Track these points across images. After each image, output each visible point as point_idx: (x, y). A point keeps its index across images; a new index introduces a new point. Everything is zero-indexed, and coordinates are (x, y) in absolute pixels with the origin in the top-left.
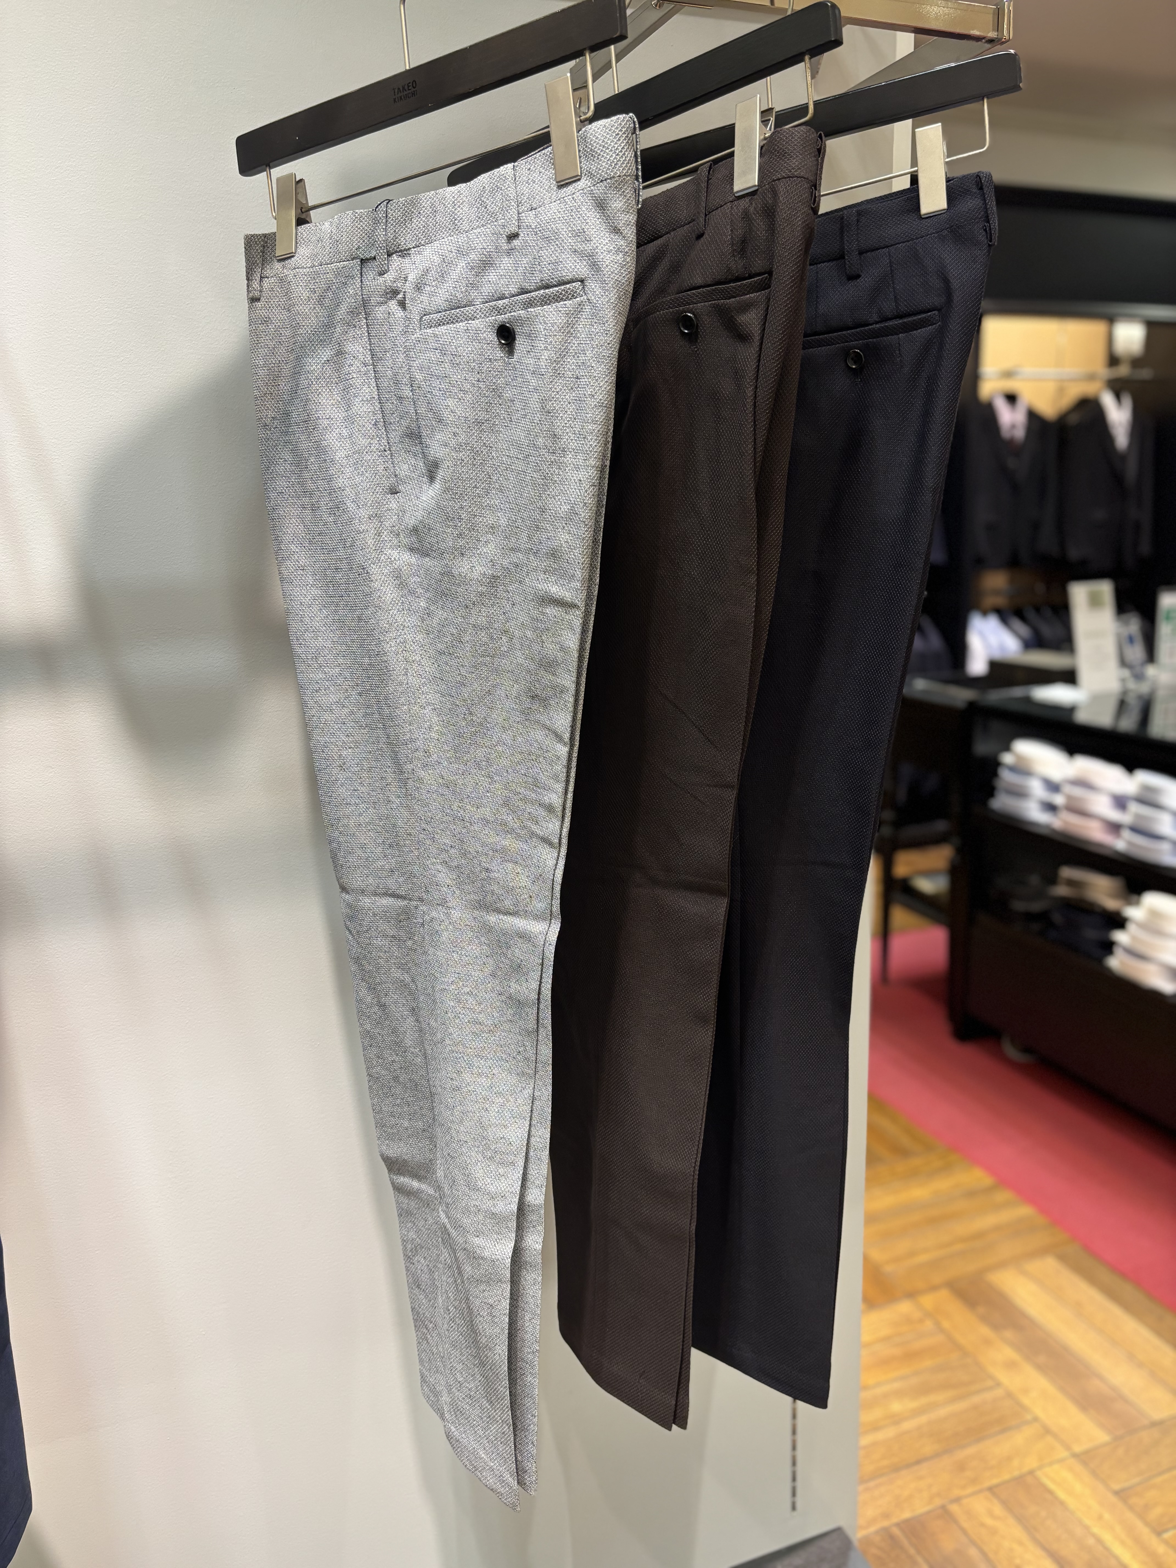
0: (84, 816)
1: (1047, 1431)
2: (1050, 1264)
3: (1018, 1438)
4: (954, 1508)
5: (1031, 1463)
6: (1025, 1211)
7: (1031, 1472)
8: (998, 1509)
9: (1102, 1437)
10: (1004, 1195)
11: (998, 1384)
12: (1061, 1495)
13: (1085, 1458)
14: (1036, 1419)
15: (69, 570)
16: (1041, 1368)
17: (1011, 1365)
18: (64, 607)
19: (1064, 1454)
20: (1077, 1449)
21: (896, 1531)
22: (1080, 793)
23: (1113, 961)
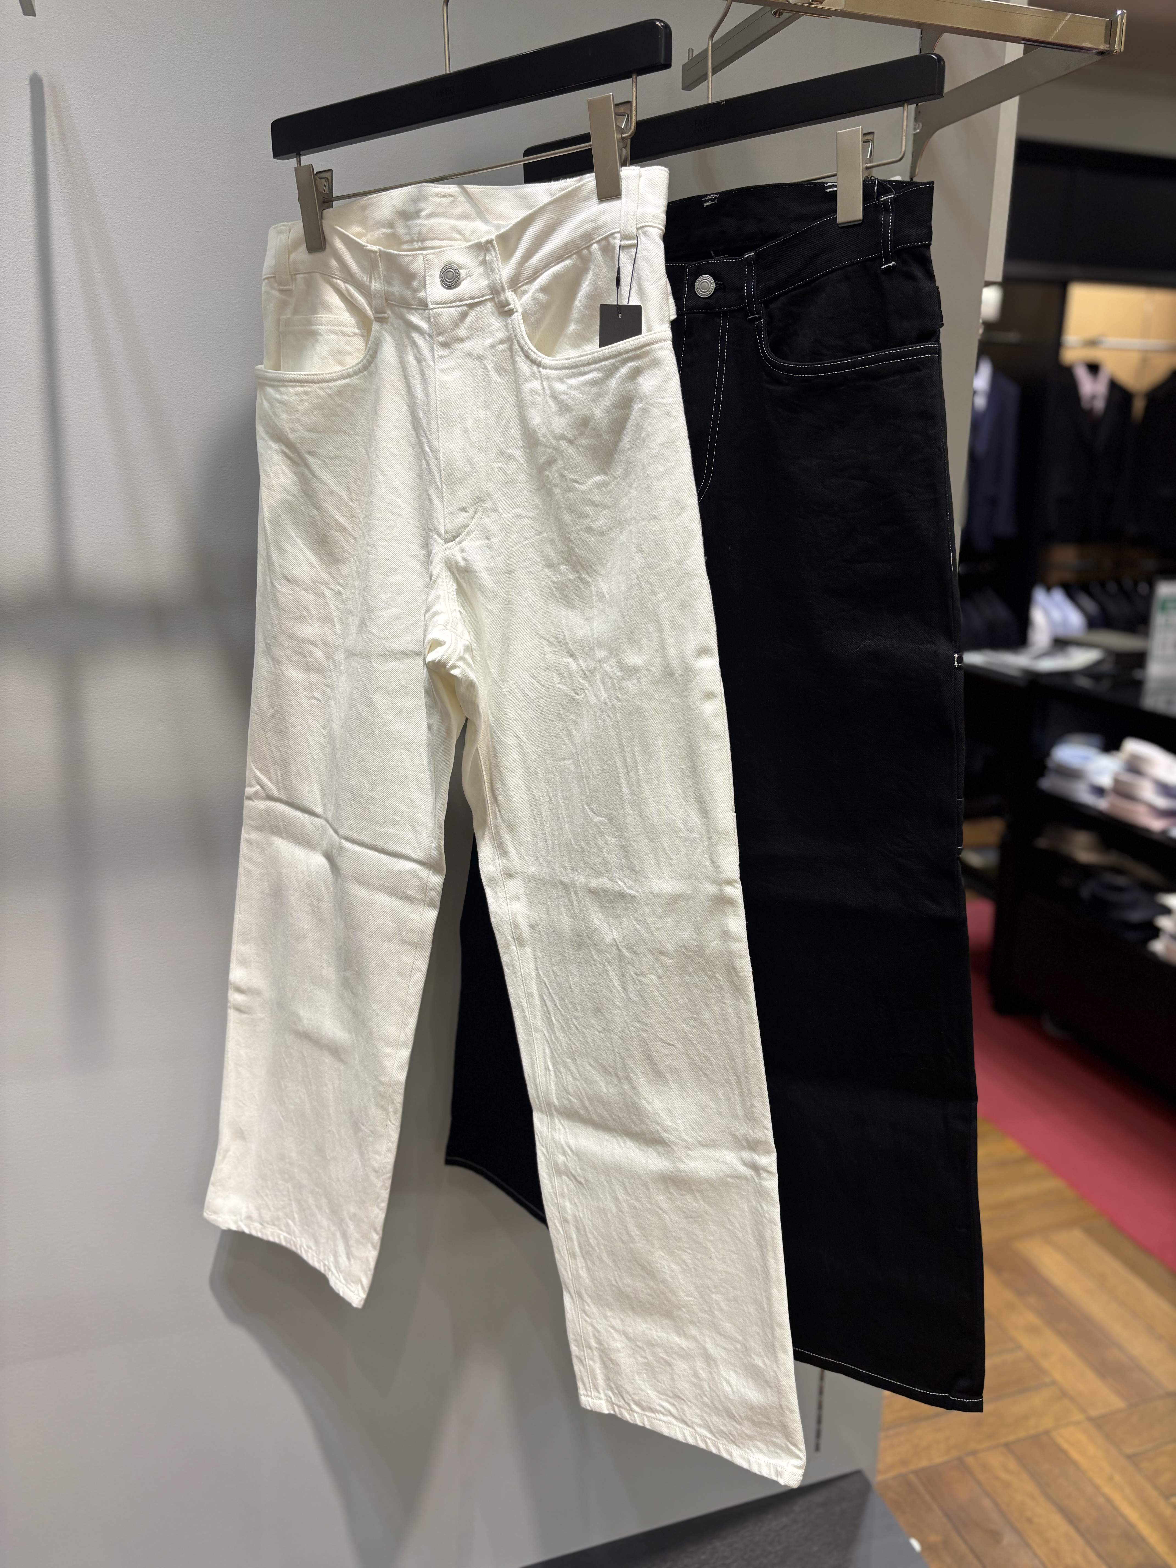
1: (1064, 1394)
3: (1037, 1400)
4: (970, 1460)
5: (1047, 1423)
6: (1054, 1184)
7: (1047, 1432)
8: (1012, 1465)
12: (1075, 1455)
13: (1100, 1422)
14: (1054, 1383)
16: (1062, 1335)
17: (1032, 1330)
19: (1078, 1416)
20: (1093, 1413)
21: (913, 1478)
22: (1127, 778)
23: (1158, 946)
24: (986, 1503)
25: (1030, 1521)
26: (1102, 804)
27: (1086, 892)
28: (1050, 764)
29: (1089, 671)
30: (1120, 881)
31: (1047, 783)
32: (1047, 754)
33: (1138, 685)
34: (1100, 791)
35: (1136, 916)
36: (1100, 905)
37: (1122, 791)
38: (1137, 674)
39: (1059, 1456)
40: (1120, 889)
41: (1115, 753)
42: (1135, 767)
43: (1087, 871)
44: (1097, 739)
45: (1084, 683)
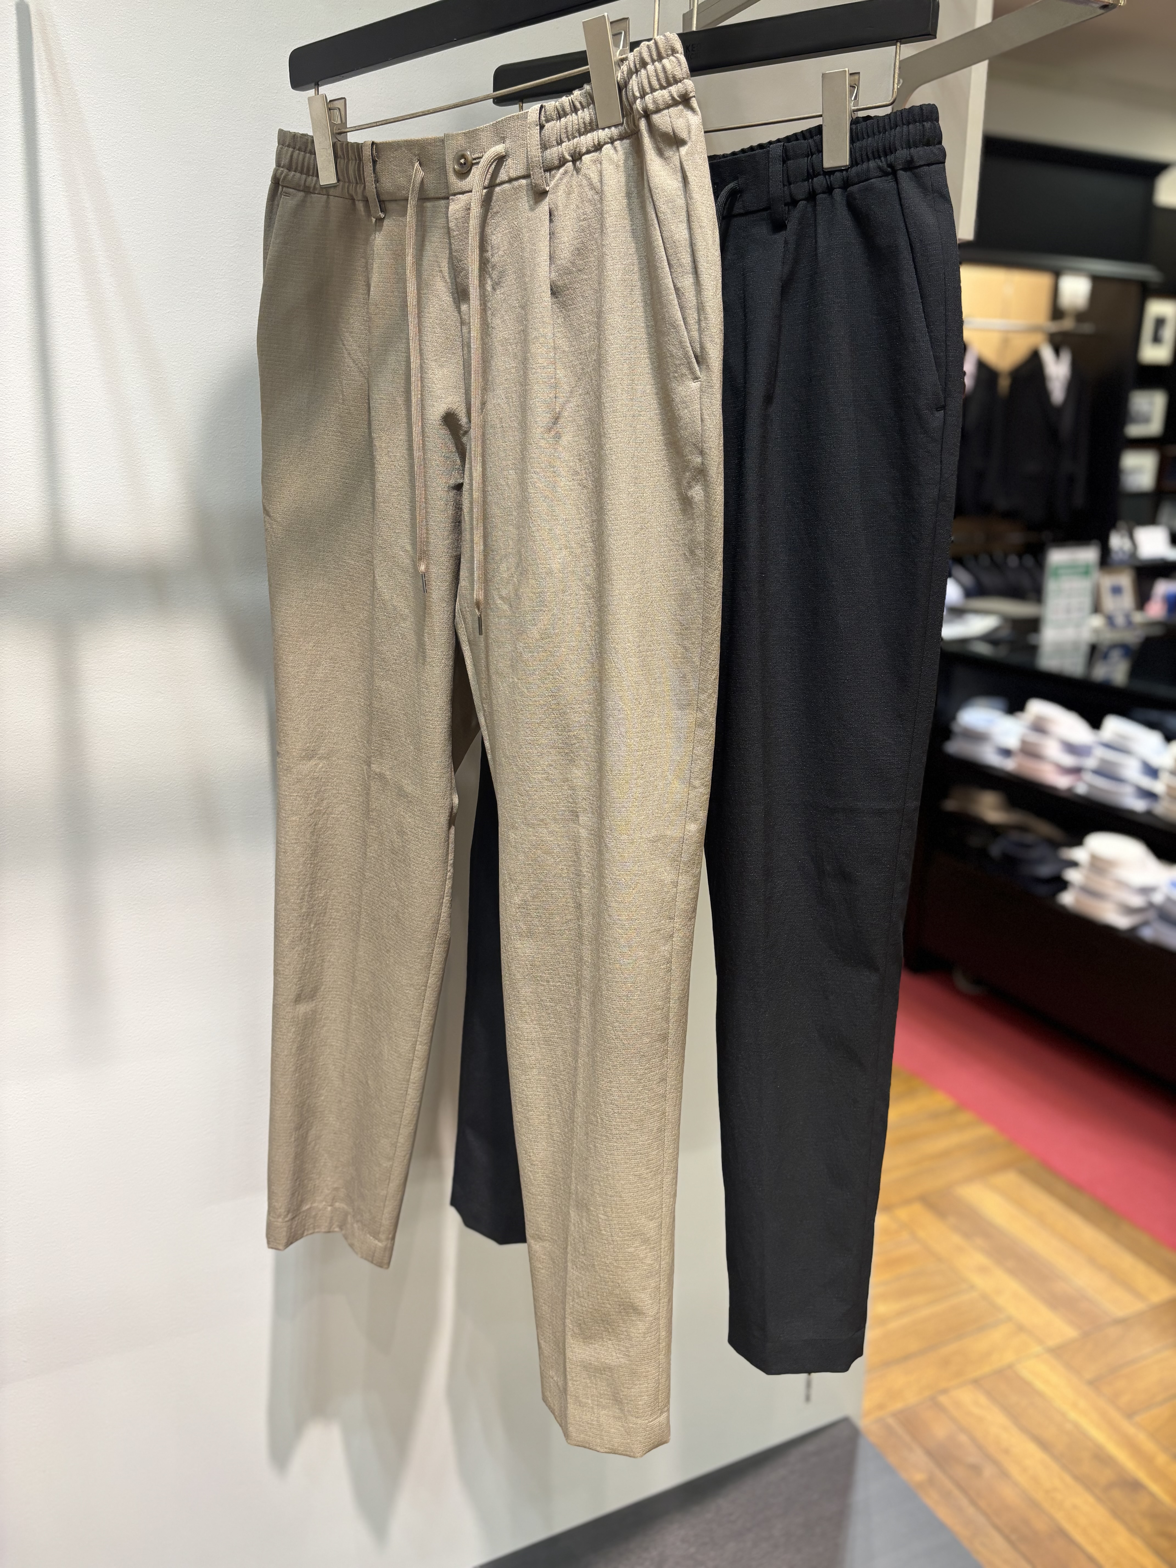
0: (190, 742)
1: (1021, 1328)
2: (1010, 1179)
3: (997, 1335)
4: (943, 1399)
5: (1009, 1357)
6: (985, 1131)
7: (1010, 1366)
8: (983, 1400)
9: (1070, 1332)
10: (965, 1117)
11: (972, 1287)
12: (1039, 1385)
13: (1058, 1352)
14: (1009, 1319)
15: (185, 495)
16: (1012, 1272)
17: (983, 1270)
18: (178, 532)
19: (1037, 1349)
20: (1051, 1343)
21: (891, 1421)
22: (1033, 738)
23: (1067, 899)
24: (963, 1438)
25: (1007, 1452)
26: (1009, 765)
27: (996, 850)
28: (955, 728)
29: (989, 638)
30: (1028, 838)
31: (954, 747)
32: (953, 718)
33: (1033, 650)
34: (1006, 753)
35: (1045, 870)
36: (1010, 862)
37: (1029, 751)
38: (1032, 639)
39: (1025, 1387)
40: (1027, 846)
41: (1019, 714)
42: (1039, 727)
43: (995, 831)
44: (1000, 702)
45: (983, 649)
